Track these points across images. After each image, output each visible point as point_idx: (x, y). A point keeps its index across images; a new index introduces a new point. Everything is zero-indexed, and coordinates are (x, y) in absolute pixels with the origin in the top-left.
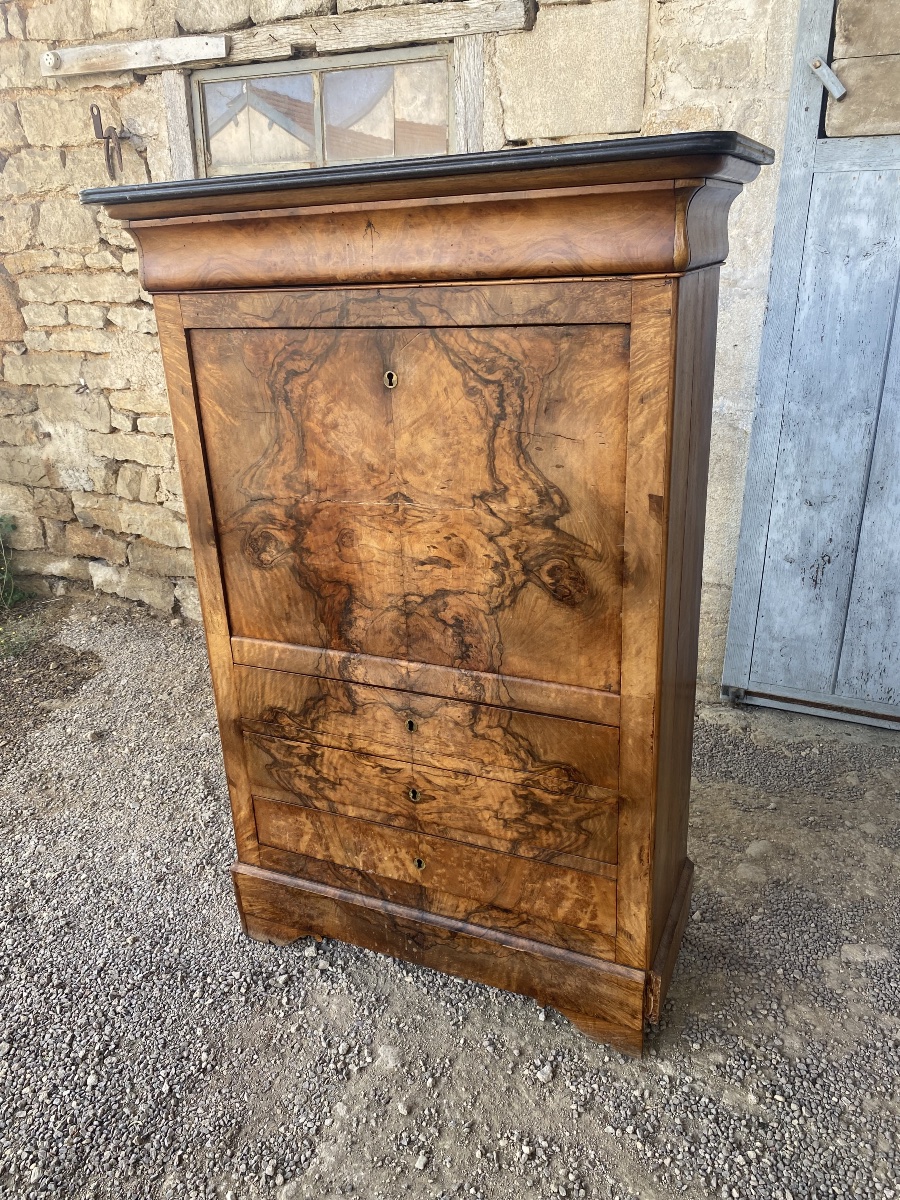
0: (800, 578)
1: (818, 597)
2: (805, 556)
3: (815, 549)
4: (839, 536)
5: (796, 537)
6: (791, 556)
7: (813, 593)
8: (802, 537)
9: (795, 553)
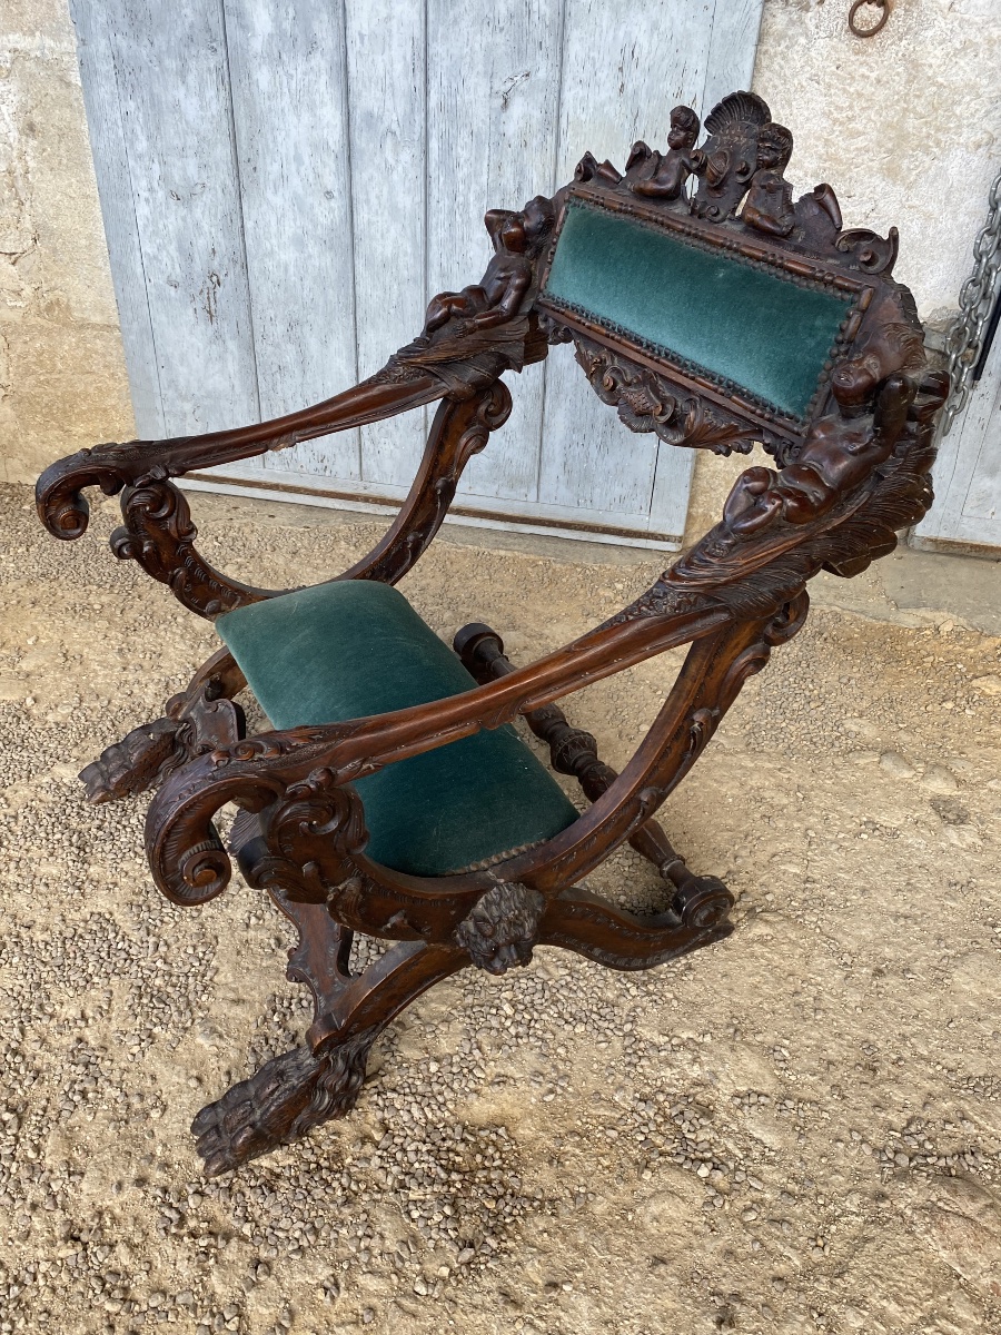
0: (191, 311)
1: (218, 336)
2: (189, 276)
3: (198, 266)
4: (223, 245)
5: (172, 249)
6: (174, 278)
7: (211, 330)
8: (180, 249)
9: (178, 274)
